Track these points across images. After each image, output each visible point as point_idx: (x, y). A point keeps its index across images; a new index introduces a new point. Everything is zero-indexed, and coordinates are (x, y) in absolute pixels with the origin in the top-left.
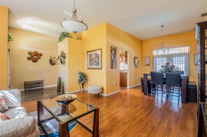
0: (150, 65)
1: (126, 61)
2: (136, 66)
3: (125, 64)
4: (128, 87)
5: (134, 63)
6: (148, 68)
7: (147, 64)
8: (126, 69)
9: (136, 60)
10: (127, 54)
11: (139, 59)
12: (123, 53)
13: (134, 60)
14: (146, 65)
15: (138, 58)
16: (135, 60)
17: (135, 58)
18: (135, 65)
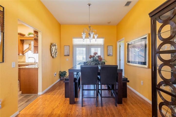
0: (70, 55)
1: (36, 47)
2: (53, 57)
3: (35, 53)
4: (40, 93)
5: (50, 52)
6: (67, 59)
7: (66, 54)
8: (37, 61)
9: (54, 48)
10: (38, 37)
11: (57, 47)
12: (31, 37)
13: (49, 47)
14: (65, 56)
15: (55, 45)
16: (51, 47)
17: (52, 44)
18: (52, 55)
